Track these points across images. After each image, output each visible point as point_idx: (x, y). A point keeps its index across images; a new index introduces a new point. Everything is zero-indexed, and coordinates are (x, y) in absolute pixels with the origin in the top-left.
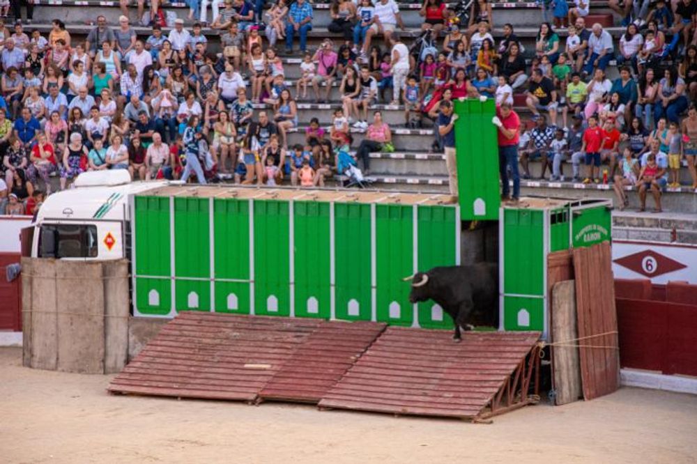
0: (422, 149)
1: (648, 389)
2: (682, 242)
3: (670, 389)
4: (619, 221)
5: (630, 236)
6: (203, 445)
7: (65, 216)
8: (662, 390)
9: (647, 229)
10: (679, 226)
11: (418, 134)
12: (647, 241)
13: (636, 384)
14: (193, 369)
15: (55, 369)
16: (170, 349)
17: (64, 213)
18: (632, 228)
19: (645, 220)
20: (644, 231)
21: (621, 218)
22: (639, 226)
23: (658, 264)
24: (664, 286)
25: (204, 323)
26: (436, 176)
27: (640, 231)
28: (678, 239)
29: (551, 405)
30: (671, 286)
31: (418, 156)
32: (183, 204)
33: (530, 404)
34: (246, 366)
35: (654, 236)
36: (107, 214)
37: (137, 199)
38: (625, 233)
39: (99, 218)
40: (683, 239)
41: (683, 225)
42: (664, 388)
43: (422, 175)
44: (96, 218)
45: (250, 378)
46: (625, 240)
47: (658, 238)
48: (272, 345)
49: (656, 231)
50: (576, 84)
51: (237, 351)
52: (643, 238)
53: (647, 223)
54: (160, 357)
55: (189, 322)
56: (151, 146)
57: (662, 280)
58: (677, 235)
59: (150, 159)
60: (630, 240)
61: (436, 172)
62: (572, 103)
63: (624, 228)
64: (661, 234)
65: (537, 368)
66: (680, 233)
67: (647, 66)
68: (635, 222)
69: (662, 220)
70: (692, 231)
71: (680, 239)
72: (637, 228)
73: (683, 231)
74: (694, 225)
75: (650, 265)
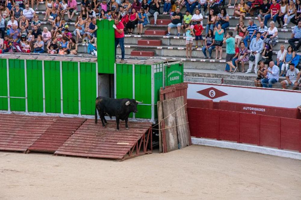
3: (220, 146)
4: (200, 75)
5: (204, 81)
8: (216, 147)
9: (211, 78)
10: (225, 77)
12: (211, 84)
13: (206, 145)
14: (94, 144)
18: (205, 78)
19: (211, 74)
20: (210, 79)
21: (201, 73)
22: (208, 77)
23: (216, 93)
24: (218, 102)
28: (224, 83)
30: (221, 103)
35: (214, 81)
38: (202, 80)
40: (226, 83)
42: (217, 146)
46: (202, 83)
47: (216, 82)
49: (215, 79)
50: (187, 16)
52: (210, 82)
53: (211, 76)
54: (79, 139)
57: (217, 100)
60: (204, 83)
62: (186, 24)
63: (202, 78)
64: (217, 80)
66: (225, 80)
67: (212, 8)
68: (207, 75)
69: (218, 74)
70: (230, 79)
71: (225, 83)
72: (207, 78)
73: (226, 79)
74: (231, 77)
75: (212, 93)
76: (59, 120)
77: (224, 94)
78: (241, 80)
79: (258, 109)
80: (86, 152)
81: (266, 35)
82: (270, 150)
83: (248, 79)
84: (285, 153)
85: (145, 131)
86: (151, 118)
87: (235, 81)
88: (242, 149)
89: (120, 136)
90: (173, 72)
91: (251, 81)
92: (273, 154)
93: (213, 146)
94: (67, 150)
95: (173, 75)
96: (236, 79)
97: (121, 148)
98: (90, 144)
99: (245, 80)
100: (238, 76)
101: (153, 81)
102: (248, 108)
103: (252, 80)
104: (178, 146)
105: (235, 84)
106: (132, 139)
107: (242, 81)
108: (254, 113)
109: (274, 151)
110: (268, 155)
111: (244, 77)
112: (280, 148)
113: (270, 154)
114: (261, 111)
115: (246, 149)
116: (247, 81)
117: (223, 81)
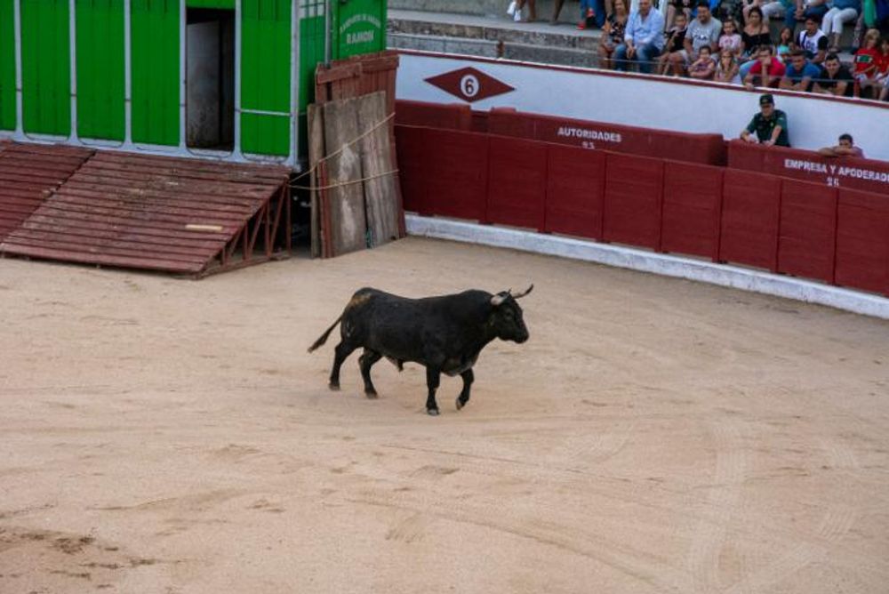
2: (510, 58)
3: (487, 242)
4: (435, 28)
5: (447, 48)
8: (477, 244)
9: (467, 40)
10: (507, 37)
12: (467, 56)
13: (448, 236)
14: (115, 228)
16: (84, 201)
18: (451, 38)
19: (466, 29)
20: (464, 42)
21: (437, 25)
22: (458, 35)
23: (480, 86)
24: (487, 113)
25: (130, 167)
27: (460, 43)
28: (505, 54)
30: (496, 114)
35: (476, 49)
38: (442, 44)
41: (512, 36)
42: (480, 241)
45: (194, 243)
46: (441, 53)
47: (481, 52)
48: (222, 200)
49: (478, 44)
51: (175, 207)
52: (463, 51)
53: (468, 32)
54: (71, 210)
55: (112, 165)
57: (484, 105)
58: (504, 49)
60: (447, 54)
63: (440, 38)
64: (485, 46)
66: (507, 47)
68: (455, 31)
69: (486, 28)
70: (524, 45)
71: (508, 54)
72: (455, 39)
73: (512, 43)
74: (527, 37)
75: (470, 86)
76: (10, 151)
78: (553, 47)
79: (600, 136)
80: (93, 250)
82: (631, 255)
83: (574, 46)
84: (673, 263)
85: (269, 191)
86: (287, 155)
87: (537, 51)
88: (552, 252)
89: (194, 205)
90: (356, 18)
91: (584, 51)
92: (639, 266)
93: (466, 240)
94: (35, 242)
95: (355, 28)
96: (540, 45)
97: (198, 239)
98: (104, 227)
99: (566, 49)
100: (547, 35)
101: (295, 45)
102: (574, 130)
103: (587, 49)
104: (367, 241)
105: (537, 61)
106: (231, 216)
107: (556, 51)
108: (589, 146)
109: (642, 258)
110: (626, 269)
111: (564, 40)
112: (661, 248)
113: (631, 266)
114: (609, 141)
115: (561, 252)
116: (571, 50)
117: (501, 50)
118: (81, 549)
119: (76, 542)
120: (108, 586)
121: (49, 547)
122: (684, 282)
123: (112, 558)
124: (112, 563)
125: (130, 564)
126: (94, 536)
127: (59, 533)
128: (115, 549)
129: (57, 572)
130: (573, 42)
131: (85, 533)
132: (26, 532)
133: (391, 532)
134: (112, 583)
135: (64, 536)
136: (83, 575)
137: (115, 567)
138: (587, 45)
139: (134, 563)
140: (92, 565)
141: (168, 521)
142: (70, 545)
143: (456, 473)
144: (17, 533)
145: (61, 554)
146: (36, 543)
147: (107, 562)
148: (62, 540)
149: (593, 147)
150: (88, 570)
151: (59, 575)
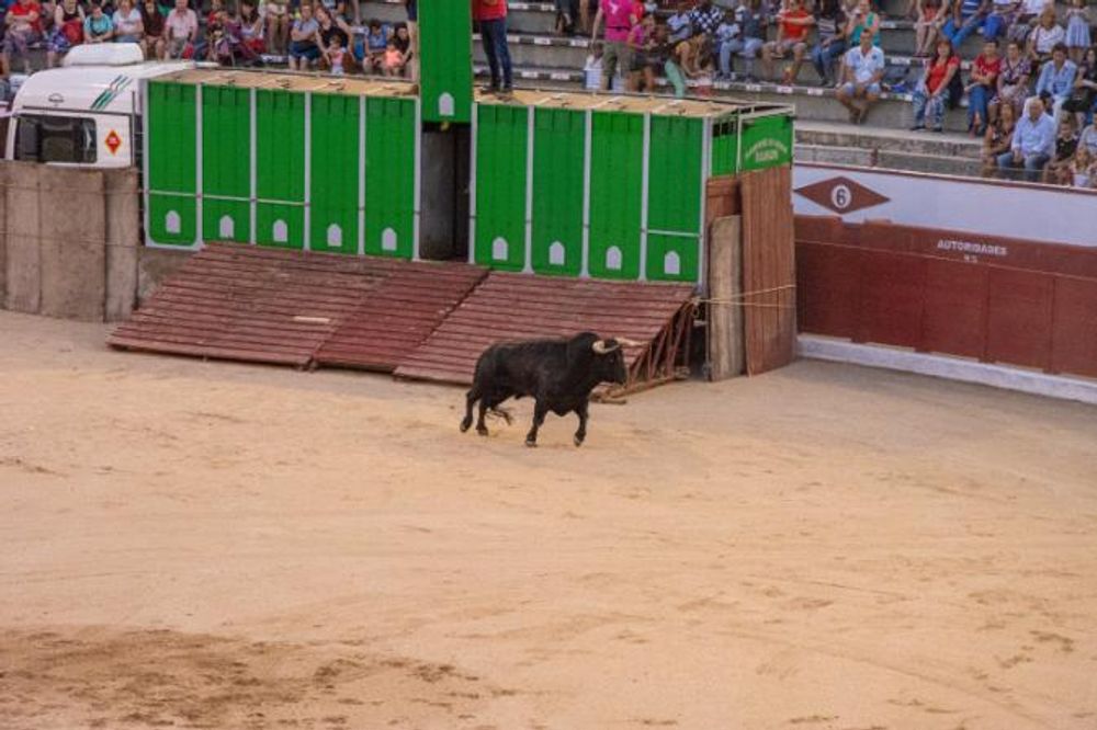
0: (543, 31)
1: (833, 362)
2: (885, 167)
3: (860, 362)
4: (804, 136)
5: (817, 158)
6: (237, 421)
7: (52, 105)
8: (850, 363)
9: (839, 148)
10: (882, 145)
11: (538, 10)
12: (839, 165)
13: (816, 355)
14: (224, 320)
15: (37, 313)
16: (195, 292)
17: (51, 100)
18: (820, 147)
19: (837, 137)
20: (835, 151)
21: (807, 132)
22: (829, 144)
23: (852, 196)
24: (859, 225)
25: (241, 259)
26: (561, 68)
27: (831, 151)
28: (879, 163)
29: (705, 381)
30: (868, 226)
31: (538, 40)
32: (214, 94)
33: (677, 380)
34: (298, 318)
35: (848, 158)
36: (110, 104)
37: (152, 86)
38: (811, 153)
39: (100, 110)
40: (886, 162)
41: (887, 144)
42: (854, 360)
43: (543, 67)
44: (94, 109)
45: (302, 335)
46: (811, 162)
47: (854, 161)
48: (332, 291)
49: (850, 152)
51: (285, 298)
52: (837, 161)
53: (840, 140)
54: (179, 302)
55: (221, 257)
56: (172, 12)
57: (856, 217)
58: (879, 159)
59: (172, 29)
60: (817, 163)
61: (562, 64)
63: (810, 146)
64: (858, 155)
65: (689, 330)
66: (883, 155)
68: (826, 140)
69: (860, 136)
70: (900, 153)
71: (883, 163)
72: (828, 148)
73: (886, 152)
74: (903, 145)
75: (843, 197)
77: (878, 199)
78: (931, 155)
79: (977, 248)
81: (1018, 14)
82: (1017, 376)
83: (955, 154)
84: (1065, 384)
87: (914, 159)
88: (931, 372)
91: (965, 160)
92: (1026, 388)
93: (836, 359)
96: (918, 153)
99: (946, 157)
100: (926, 143)
102: (954, 243)
103: (968, 157)
105: (913, 169)
106: (340, 307)
107: (935, 159)
108: (971, 259)
109: (1030, 379)
110: (1011, 391)
111: (943, 148)
112: (1050, 368)
113: (1017, 387)
114: (993, 256)
115: (942, 373)
116: (951, 157)
117: (875, 158)
118: (440, 678)
119: (436, 670)
120: (470, 716)
121: (408, 676)
122: (1076, 404)
123: (472, 687)
124: (474, 693)
125: (491, 694)
126: (454, 664)
127: (418, 661)
128: (475, 679)
129: (418, 700)
130: (954, 150)
131: (446, 662)
132: (384, 659)
133: (764, 666)
134: (473, 714)
135: (423, 664)
136: (444, 705)
137: (477, 697)
138: (968, 152)
139: (495, 693)
140: (453, 694)
141: (527, 651)
142: (430, 673)
143: (830, 607)
144: (377, 658)
145: (420, 682)
146: (397, 670)
147: (468, 691)
148: (421, 668)
149: (975, 261)
150: (449, 700)
151: (419, 704)
